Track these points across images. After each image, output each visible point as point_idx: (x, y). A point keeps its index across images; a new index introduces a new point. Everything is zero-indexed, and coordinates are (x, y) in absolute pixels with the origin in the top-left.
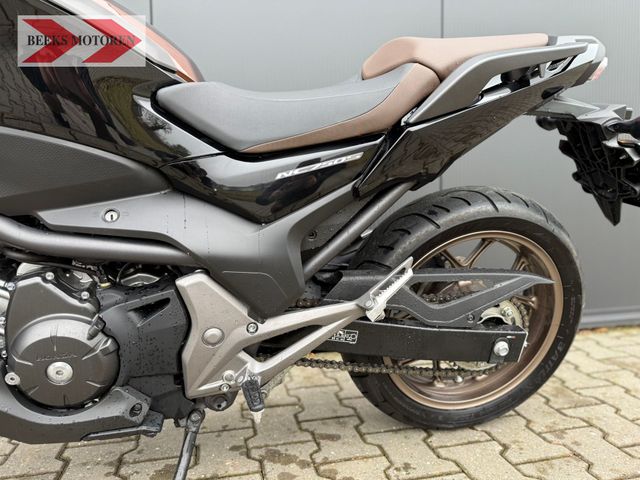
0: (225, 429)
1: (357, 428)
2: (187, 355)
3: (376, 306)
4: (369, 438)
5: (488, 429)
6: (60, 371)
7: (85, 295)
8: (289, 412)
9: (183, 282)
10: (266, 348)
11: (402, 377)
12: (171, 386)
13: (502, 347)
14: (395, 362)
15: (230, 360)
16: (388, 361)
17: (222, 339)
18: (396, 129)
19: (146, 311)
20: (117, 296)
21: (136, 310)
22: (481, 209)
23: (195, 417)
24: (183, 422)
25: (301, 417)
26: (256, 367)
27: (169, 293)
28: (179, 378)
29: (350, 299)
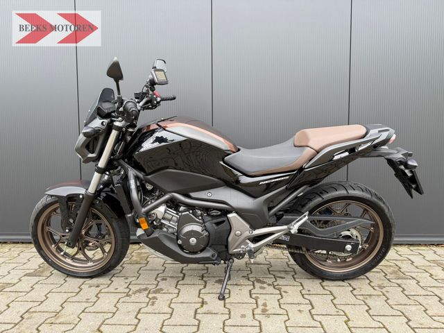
0: (240, 270)
1: (293, 276)
2: (230, 239)
3: (294, 228)
4: (297, 280)
5: (350, 282)
6: (193, 241)
7: (200, 218)
8: (266, 267)
9: (229, 216)
10: (256, 239)
11: (310, 256)
12: (224, 249)
13: (349, 247)
14: (308, 250)
15: (243, 242)
16: (304, 249)
17: (241, 235)
18: (301, 169)
19: (218, 224)
20: (209, 218)
21: (215, 223)
22: (342, 192)
23: (231, 261)
24: (227, 262)
25: (270, 269)
26: (252, 246)
27: (224, 219)
28: (227, 247)
29: (286, 224)
